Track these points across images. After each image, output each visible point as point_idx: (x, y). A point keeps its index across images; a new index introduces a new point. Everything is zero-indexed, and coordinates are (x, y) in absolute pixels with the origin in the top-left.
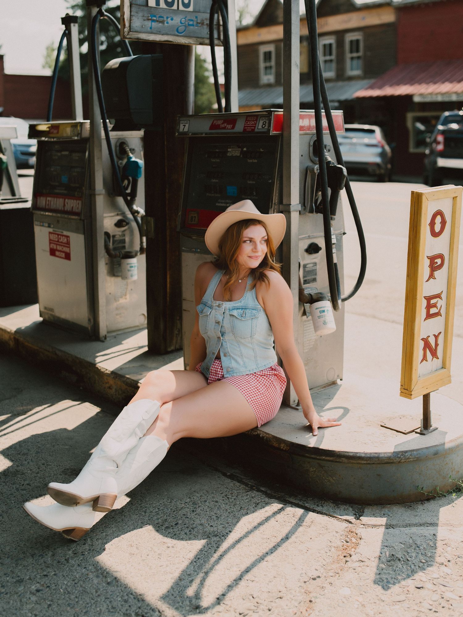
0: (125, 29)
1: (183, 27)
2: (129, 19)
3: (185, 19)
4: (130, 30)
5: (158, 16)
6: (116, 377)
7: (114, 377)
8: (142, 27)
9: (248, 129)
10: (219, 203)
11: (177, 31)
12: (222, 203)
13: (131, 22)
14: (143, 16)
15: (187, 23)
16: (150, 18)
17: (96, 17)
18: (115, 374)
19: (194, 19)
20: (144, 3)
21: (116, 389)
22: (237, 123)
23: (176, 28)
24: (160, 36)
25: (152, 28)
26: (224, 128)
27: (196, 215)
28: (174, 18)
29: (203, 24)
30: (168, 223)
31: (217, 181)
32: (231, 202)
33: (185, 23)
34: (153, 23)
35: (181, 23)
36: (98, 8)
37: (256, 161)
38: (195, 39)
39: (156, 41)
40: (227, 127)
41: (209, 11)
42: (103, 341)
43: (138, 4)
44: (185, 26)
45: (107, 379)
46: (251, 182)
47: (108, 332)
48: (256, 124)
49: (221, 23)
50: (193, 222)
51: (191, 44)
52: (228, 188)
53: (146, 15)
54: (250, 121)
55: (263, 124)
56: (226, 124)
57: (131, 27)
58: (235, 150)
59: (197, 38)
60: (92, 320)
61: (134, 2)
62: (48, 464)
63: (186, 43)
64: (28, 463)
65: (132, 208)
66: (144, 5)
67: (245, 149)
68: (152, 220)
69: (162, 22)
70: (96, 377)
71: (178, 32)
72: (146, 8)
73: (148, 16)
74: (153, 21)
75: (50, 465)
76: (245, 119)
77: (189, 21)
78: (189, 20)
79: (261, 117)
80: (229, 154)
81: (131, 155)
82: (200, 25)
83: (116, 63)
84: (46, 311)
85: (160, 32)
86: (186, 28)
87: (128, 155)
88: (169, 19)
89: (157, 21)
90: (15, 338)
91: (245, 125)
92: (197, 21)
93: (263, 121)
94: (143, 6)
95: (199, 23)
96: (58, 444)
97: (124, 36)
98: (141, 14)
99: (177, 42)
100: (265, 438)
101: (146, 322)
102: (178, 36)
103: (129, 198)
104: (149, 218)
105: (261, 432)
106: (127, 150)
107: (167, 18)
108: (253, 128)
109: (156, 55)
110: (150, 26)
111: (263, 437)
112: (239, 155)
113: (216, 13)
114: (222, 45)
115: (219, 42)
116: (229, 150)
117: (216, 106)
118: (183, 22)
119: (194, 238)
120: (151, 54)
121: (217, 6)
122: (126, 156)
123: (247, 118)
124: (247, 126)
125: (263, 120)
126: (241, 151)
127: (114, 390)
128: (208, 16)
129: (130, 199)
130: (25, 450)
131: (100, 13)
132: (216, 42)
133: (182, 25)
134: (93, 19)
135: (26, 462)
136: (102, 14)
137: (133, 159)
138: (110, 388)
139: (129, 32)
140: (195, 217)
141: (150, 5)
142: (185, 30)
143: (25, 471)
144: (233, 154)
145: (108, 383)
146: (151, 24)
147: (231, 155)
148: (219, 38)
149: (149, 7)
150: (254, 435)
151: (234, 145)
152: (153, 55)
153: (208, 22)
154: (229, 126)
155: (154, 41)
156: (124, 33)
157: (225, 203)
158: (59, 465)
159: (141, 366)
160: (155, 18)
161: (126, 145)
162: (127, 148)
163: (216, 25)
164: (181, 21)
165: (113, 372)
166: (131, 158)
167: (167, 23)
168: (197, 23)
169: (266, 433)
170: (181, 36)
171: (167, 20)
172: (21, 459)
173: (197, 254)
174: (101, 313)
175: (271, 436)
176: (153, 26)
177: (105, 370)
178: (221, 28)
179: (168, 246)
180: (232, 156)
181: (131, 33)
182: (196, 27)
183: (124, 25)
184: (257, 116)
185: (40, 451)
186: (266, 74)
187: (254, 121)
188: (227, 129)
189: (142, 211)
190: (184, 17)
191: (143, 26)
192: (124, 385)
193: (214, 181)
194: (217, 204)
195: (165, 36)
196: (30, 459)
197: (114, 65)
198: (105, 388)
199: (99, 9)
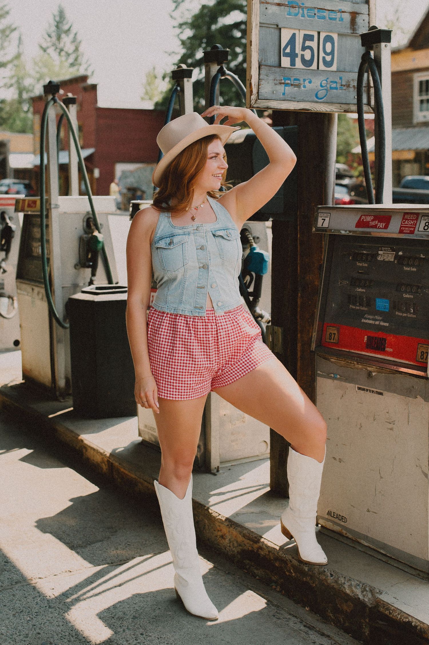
0: (252, 97)
1: (324, 91)
2: (257, 84)
3: (327, 81)
4: (258, 98)
5: (292, 79)
6: (231, 526)
7: (228, 525)
8: (273, 93)
9: (405, 230)
10: (366, 319)
11: (317, 96)
12: (369, 319)
13: (260, 87)
14: (275, 80)
15: (328, 86)
16: (283, 81)
17: (216, 76)
18: (229, 521)
19: (338, 80)
20: (276, 63)
21: (230, 540)
22: (392, 221)
23: (315, 93)
24: (295, 103)
25: (286, 94)
26: (375, 227)
27: (336, 332)
28: (313, 81)
29: (348, 86)
30: (299, 335)
31: (364, 290)
32: (381, 318)
33: (326, 86)
34: (287, 88)
35: (321, 86)
36: (218, 65)
37: (415, 269)
38: (338, 105)
39: (290, 110)
40: (378, 225)
41: (357, 70)
42: (215, 475)
43: (269, 65)
44: (327, 90)
45: (219, 526)
46: (408, 296)
47: (221, 463)
48: (416, 225)
49: (372, 84)
50: (332, 341)
51: (333, 111)
52: (378, 300)
53: (278, 78)
54: (408, 220)
55: (426, 226)
56: (377, 222)
57: (260, 94)
58: (387, 253)
59: (341, 105)
60: (202, 448)
61: (263, 63)
62: (147, 634)
63: (327, 111)
64: (124, 631)
65: (255, 311)
66: (275, 65)
67: (400, 253)
68: (279, 330)
69: (298, 86)
70: (207, 521)
71: (318, 98)
72: (278, 70)
73: (280, 79)
74: (286, 84)
75: (150, 636)
76: (402, 218)
77: (331, 84)
78: (331, 82)
79: (422, 216)
80: (379, 258)
81: (255, 245)
82: (345, 88)
83: (240, 137)
84: (146, 430)
85: (294, 98)
86: (327, 93)
87: (251, 245)
88: (307, 81)
89: (292, 85)
90: (108, 461)
91: (402, 224)
92: (341, 83)
93: (425, 222)
94: (275, 67)
95: (344, 86)
96: (159, 609)
97: (251, 105)
98: (272, 77)
99: (315, 110)
100: (419, 627)
101: (269, 451)
102: (317, 102)
103: (251, 298)
104: (276, 328)
105: (414, 620)
106: (249, 239)
107: (304, 80)
108: (412, 229)
109: (289, 127)
110: (283, 92)
111: (416, 627)
112: (393, 260)
113: (366, 72)
114: (372, 111)
115: (369, 109)
116: (380, 252)
117: (358, 150)
118: (323, 85)
119: (333, 360)
120: (283, 126)
121: (366, 65)
122: (248, 245)
123: (404, 216)
124: (404, 227)
125: (426, 220)
126: (395, 256)
127: (227, 541)
128: (355, 76)
129: (253, 299)
130: (120, 613)
131: (221, 71)
132: (365, 108)
133: (323, 88)
134: (213, 79)
135: (122, 630)
136: (223, 74)
137: (258, 250)
138: (222, 537)
139: (256, 100)
140: (335, 334)
141: (282, 65)
142: (326, 94)
143: (120, 642)
144: (385, 258)
145: (221, 530)
146: (285, 88)
147: (382, 259)
148: (369, 104)
149: (282, 67)
150: (404, 622)
151: (387, 247)
152: (285, 127)
153: (355, 84)
154: (382, 225)
155: (287, 109)
156: (250, 102)
157: (373, 319)
158: (161, 637)
159: (261, 512)
160: (289, 82)
161: (249, 232)
162: (250, 236)
163: (365, 87)
164: (321, 83)
165: (227, 519)
166: (254, 249)
167: (304, 87)
168: (342, 85)
169: (419, 621)
170: (321, 103)
171: (304, 83)
172: (115, 624)
173: (335, 381)
174: (213, 439)
175: (426, 626)
176: (286, 92)
177: (217, 515)
178: (372, 91)
179: (299, 364)
180: (384, 261)
181: (259, 100)
182: (341, 91)
183: (251, 92)
184: (418, 214)
185: (137, 615)
186: (421, 110)
187: (414, 220)
188: (379, 228)
189: (267, 316)
190: (325, 79)
191: (275, 92)
192: (240, 536)
193: (360, 290)
194: (363, 320)
195: (301, 103)
196: (127, 625)
197: (237, 139)
198: (216, 536)
199: (220, 67)
